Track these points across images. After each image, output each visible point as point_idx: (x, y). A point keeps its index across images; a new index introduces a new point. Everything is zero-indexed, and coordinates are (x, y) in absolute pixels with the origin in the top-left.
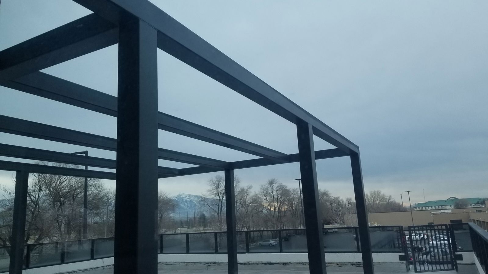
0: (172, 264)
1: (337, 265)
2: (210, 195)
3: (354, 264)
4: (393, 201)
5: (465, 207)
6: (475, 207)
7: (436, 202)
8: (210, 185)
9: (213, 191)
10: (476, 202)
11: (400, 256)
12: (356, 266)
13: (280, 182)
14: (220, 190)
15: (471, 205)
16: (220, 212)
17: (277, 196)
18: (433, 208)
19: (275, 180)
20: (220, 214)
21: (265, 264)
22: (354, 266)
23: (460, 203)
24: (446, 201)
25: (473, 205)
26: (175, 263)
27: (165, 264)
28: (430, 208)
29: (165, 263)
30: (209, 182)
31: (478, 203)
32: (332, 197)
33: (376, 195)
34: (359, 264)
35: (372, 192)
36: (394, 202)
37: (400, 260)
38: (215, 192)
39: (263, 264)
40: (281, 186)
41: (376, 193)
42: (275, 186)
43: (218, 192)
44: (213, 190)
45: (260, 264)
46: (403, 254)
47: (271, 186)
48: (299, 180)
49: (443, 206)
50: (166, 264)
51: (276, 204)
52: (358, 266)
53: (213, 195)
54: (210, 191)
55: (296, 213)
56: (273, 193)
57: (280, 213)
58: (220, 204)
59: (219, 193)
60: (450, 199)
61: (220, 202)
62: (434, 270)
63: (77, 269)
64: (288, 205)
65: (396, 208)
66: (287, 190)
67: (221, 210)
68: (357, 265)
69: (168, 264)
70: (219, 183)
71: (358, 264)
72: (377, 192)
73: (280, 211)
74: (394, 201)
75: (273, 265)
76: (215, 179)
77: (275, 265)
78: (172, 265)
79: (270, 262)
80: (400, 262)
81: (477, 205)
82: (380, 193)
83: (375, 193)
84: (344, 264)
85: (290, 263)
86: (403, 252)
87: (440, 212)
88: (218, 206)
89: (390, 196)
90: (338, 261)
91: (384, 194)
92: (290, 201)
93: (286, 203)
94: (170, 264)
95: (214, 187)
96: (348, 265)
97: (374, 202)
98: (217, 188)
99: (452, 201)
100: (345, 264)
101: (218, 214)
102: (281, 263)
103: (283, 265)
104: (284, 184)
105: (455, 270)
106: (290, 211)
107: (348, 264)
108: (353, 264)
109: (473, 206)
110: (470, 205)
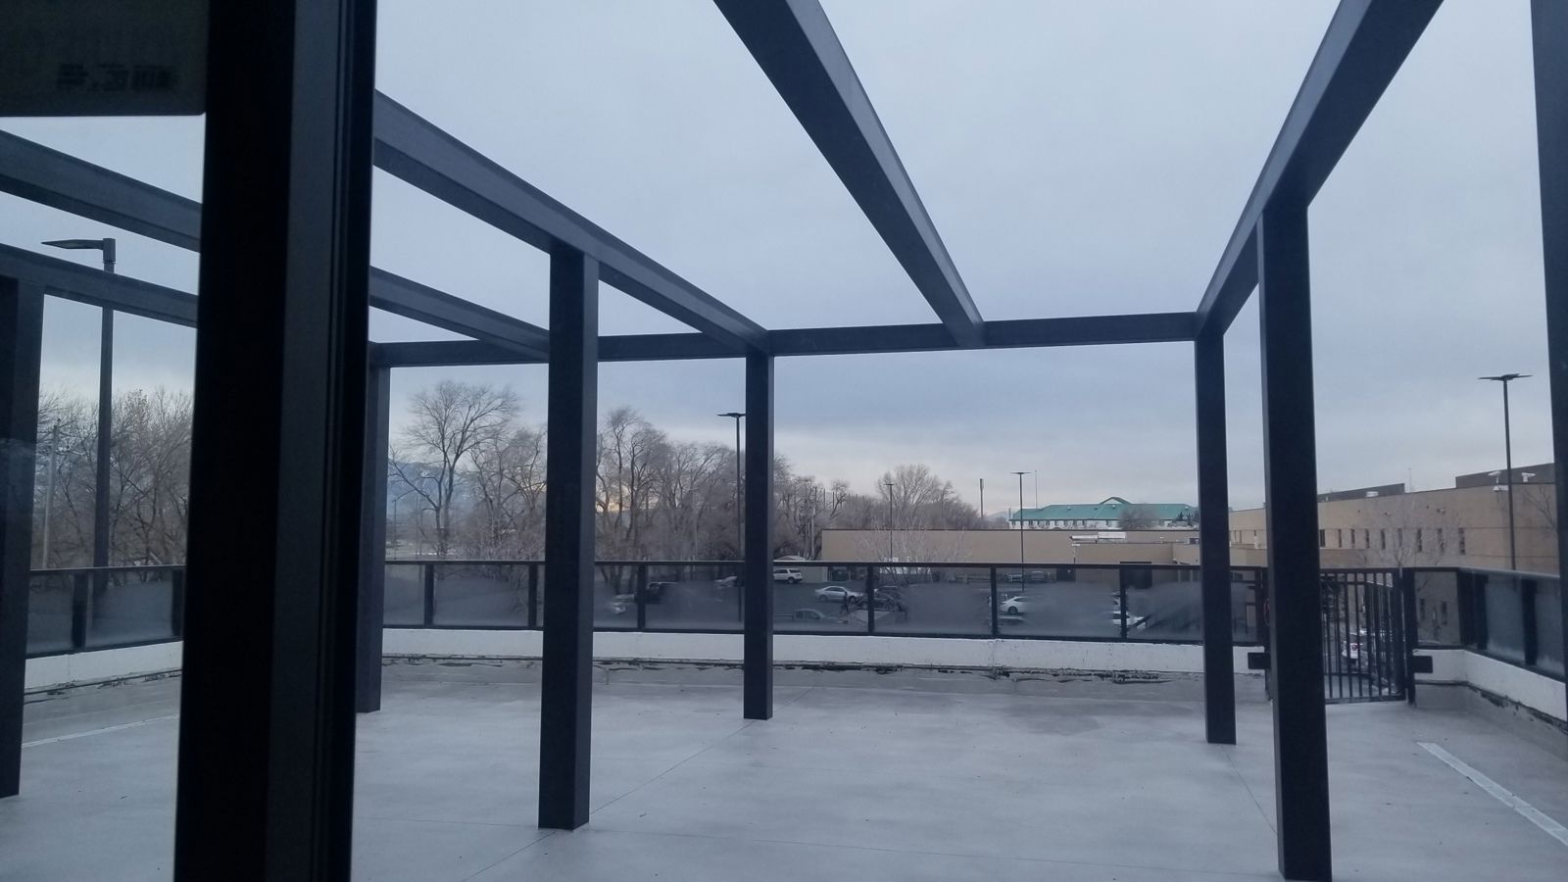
0: (471, 661)
1: (1055, 675)
2: (410, 446)
3: (1108, 676)
4: (954, 499)
5: (1146, 528)
6: (1173, 528)
7: (1069, 509)
8: (416, 412)
9: (423, 432)
10: (1177, 516)
11: (1250, 655)
12: (1115, 682)
13: (645, 421)
14: (449, 432)
15: (1161, 522)
16: (443, 502)
17: (633, 463)
18: (1061, 524)
19: (632, 412)
20: (442, 511)
21: (815, 667)
22: (1107, 681)
23: (1136, 517)
24: (1096, 507)
25: (1167, 523)
26: (483, 658)
27: (442, 661)
28: (1052, 525)
29: (444, 659)
30: (412, 399)
31: (1180, 518)
32: (793, 475)
33: (914, 478)
34: (1122, 676)
35: (902, 467)
36: (955, 502)
37: (1250, 667)
38: (432, 436)
39: (806, 667)
40: (648, 432)
41: (915, 472)
42: (629, 431)
43: (443, 438)
44: (424, 428)
45: (798, 670)
46: (1261, 649)
47: (617, 431)
48: (737, 416)
49: (1089, 523)
50: (446, 661)
51: (626, 491)
52: (1120, 683)
53: (421, 447)
54: (415, 432)
55: (682, 518)
56: (619, 454)
57: (637, 515)
58: (447, 479)
59: (447, 442)
60: (1108, 502)
61: (447, 473)
62: (1356, 698)
63: (129, 672)
64: (663, 495)
65: (962, 520)
66: (664, 446)
67: (449, 497)
68: (1118, 680)
69: (457, 662)
70: (447, 407)
71: (1120, 676)
72: (919, 471)
73: (635, 511)
74: (957, 498)
75: (842, 673)
76: (433, 394)
77: (847, 672)
78: (470, 665)
79: (833, 663)
80: (1250, 674)
81: (1179, 522)
82: (925, 473)
83: (911, 473)
84: (1074, 675)
85: (900, 667)
86: (1261, 645)
87: (1096, 537)
88: (440, 483)
89: (949, 485)
90: (1056, 666)
91: (936, 477)
92: (667, 480)
93: (658, 485)
94: (462, 662)
95: (428, 418)
96: (1089, 678)
97: (907, 498)
98: (439, 423)
99: (1113, 508)
100: (1079, 674)
101: (437, 509)
102: (868, 667)
103: (875, 673)
104: (658, 427)
105: (1407, 697)
106: (666, 511)
107: (1090, 675)
108: (1103, 675)
109: (1166, 527)
110: (1157, 522)
